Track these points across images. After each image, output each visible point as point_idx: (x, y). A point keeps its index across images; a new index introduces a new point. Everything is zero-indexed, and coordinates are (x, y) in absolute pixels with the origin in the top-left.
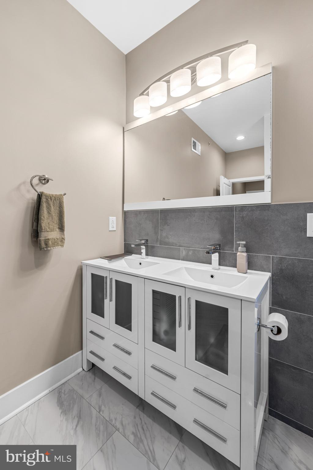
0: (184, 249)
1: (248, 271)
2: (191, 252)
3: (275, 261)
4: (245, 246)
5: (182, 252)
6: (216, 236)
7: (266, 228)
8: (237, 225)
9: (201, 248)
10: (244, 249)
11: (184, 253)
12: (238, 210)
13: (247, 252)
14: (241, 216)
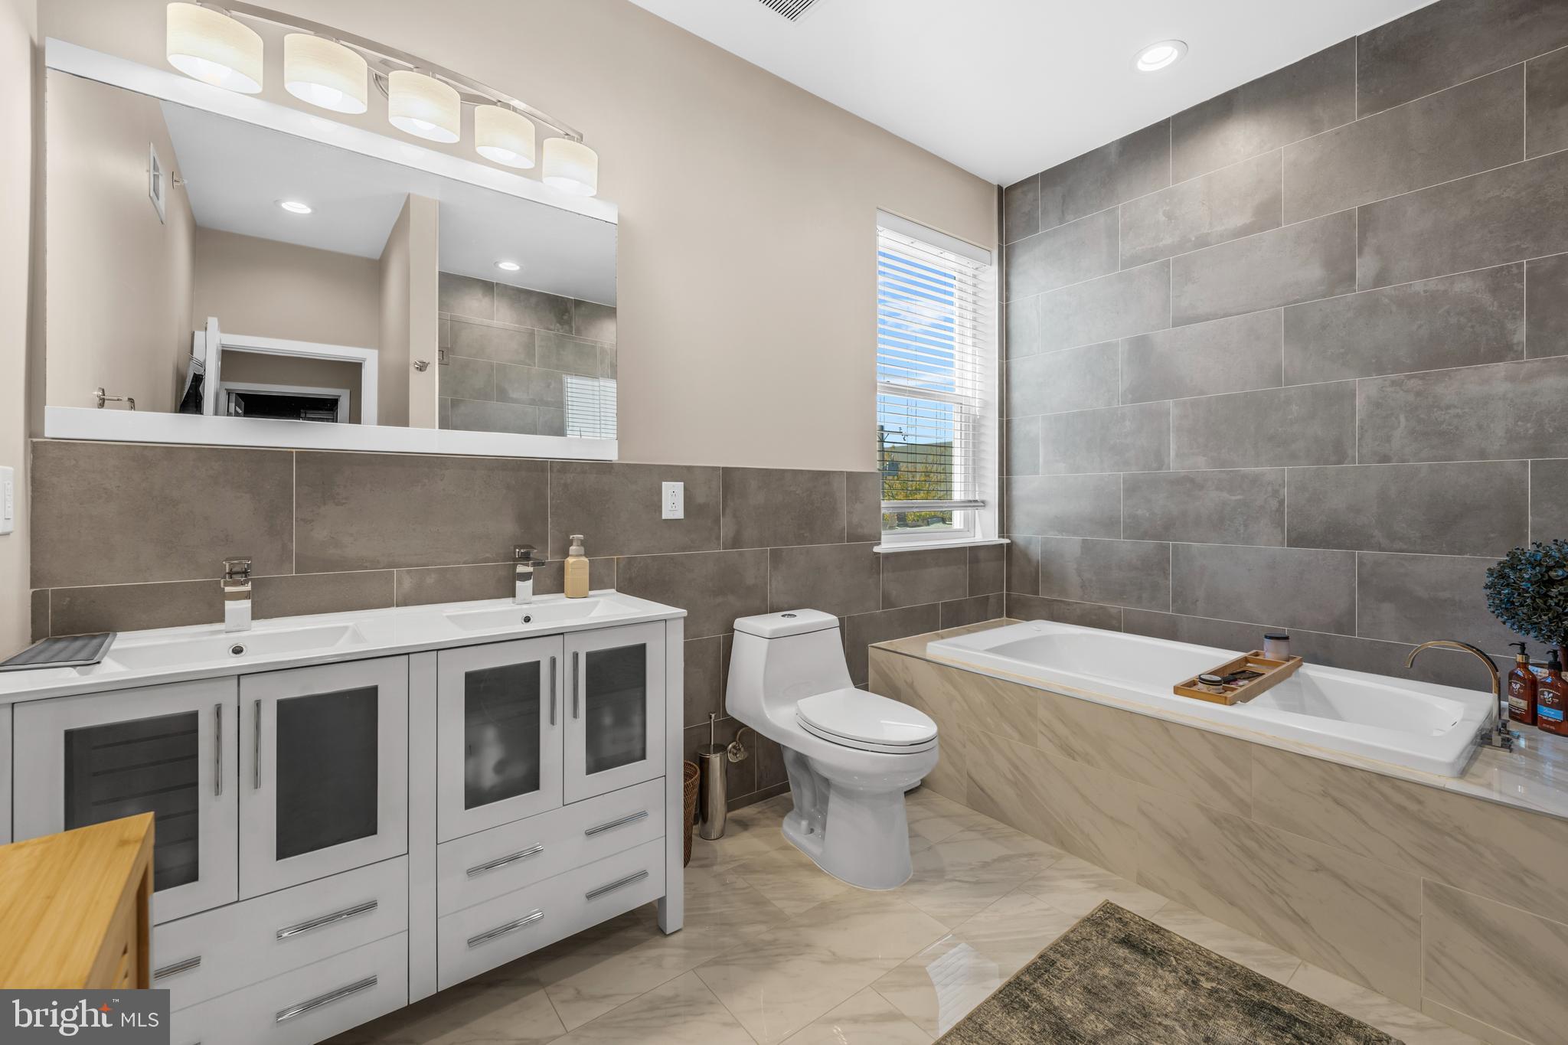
0: (409, 572)
1: (591, 593)
2: (433, 576)
3: (621, 565)
4: (583, 543)
5: (400, 582)
6: (506, 527)
7: (607, 506)
8: (554, 502)
9: (464, 563)
10: (582, 550)
11: (408, 583)
12: (555, 470)
13: (586, 555)
14: (562, 482)
